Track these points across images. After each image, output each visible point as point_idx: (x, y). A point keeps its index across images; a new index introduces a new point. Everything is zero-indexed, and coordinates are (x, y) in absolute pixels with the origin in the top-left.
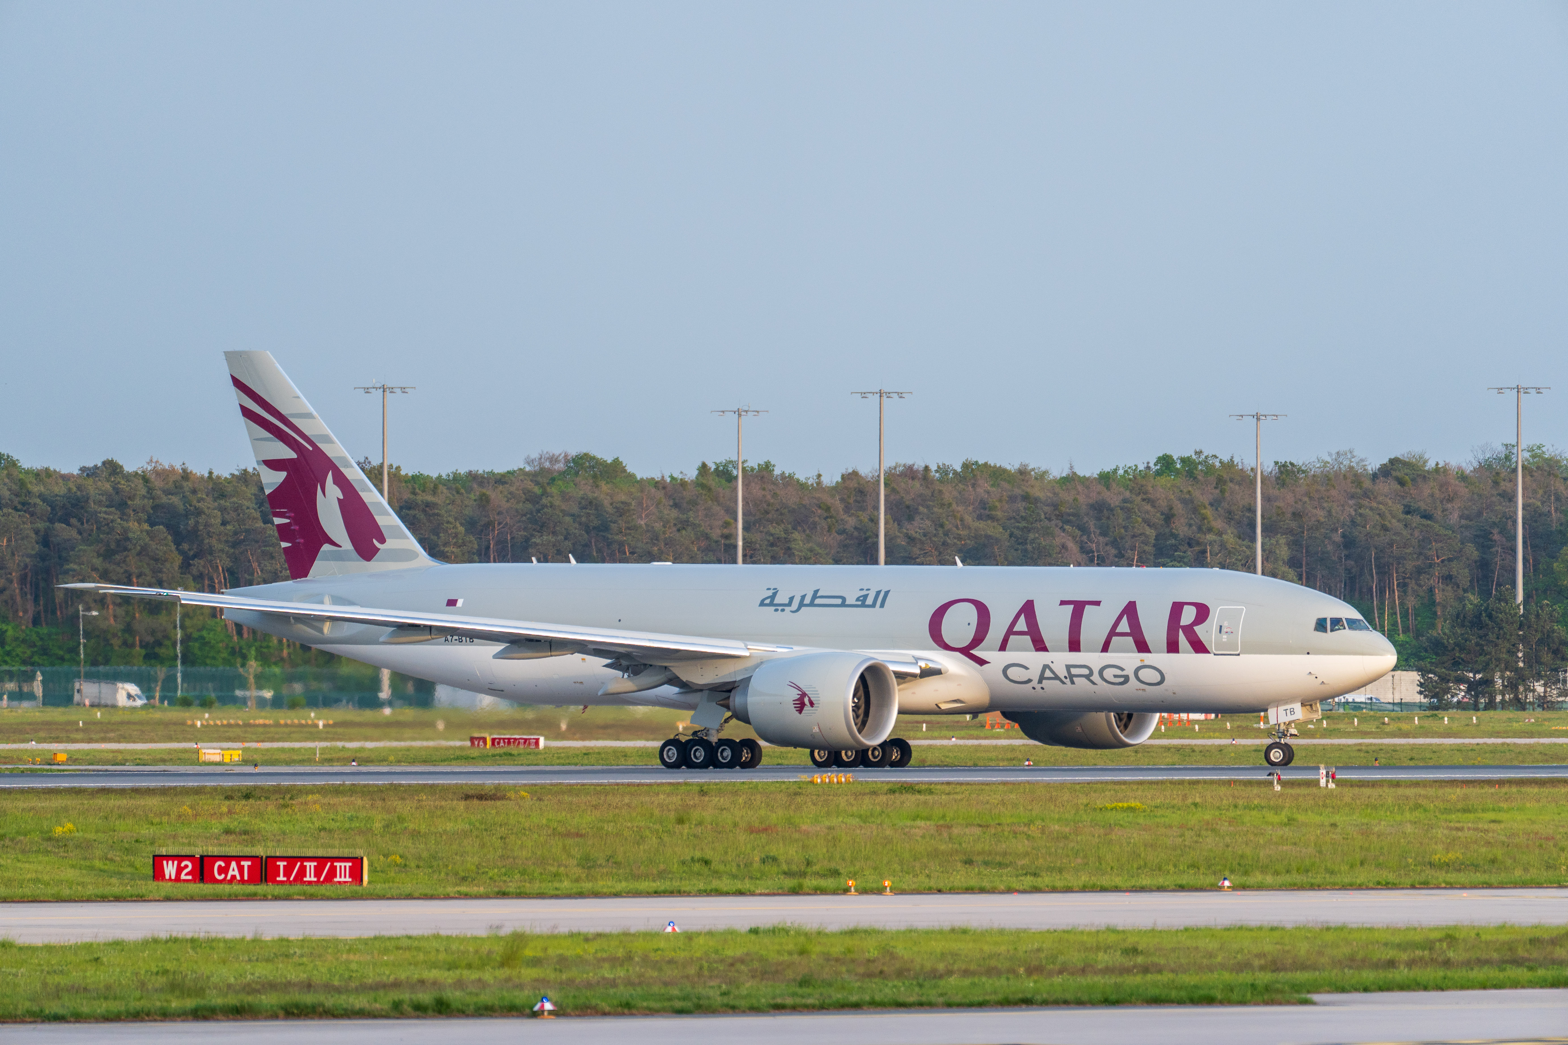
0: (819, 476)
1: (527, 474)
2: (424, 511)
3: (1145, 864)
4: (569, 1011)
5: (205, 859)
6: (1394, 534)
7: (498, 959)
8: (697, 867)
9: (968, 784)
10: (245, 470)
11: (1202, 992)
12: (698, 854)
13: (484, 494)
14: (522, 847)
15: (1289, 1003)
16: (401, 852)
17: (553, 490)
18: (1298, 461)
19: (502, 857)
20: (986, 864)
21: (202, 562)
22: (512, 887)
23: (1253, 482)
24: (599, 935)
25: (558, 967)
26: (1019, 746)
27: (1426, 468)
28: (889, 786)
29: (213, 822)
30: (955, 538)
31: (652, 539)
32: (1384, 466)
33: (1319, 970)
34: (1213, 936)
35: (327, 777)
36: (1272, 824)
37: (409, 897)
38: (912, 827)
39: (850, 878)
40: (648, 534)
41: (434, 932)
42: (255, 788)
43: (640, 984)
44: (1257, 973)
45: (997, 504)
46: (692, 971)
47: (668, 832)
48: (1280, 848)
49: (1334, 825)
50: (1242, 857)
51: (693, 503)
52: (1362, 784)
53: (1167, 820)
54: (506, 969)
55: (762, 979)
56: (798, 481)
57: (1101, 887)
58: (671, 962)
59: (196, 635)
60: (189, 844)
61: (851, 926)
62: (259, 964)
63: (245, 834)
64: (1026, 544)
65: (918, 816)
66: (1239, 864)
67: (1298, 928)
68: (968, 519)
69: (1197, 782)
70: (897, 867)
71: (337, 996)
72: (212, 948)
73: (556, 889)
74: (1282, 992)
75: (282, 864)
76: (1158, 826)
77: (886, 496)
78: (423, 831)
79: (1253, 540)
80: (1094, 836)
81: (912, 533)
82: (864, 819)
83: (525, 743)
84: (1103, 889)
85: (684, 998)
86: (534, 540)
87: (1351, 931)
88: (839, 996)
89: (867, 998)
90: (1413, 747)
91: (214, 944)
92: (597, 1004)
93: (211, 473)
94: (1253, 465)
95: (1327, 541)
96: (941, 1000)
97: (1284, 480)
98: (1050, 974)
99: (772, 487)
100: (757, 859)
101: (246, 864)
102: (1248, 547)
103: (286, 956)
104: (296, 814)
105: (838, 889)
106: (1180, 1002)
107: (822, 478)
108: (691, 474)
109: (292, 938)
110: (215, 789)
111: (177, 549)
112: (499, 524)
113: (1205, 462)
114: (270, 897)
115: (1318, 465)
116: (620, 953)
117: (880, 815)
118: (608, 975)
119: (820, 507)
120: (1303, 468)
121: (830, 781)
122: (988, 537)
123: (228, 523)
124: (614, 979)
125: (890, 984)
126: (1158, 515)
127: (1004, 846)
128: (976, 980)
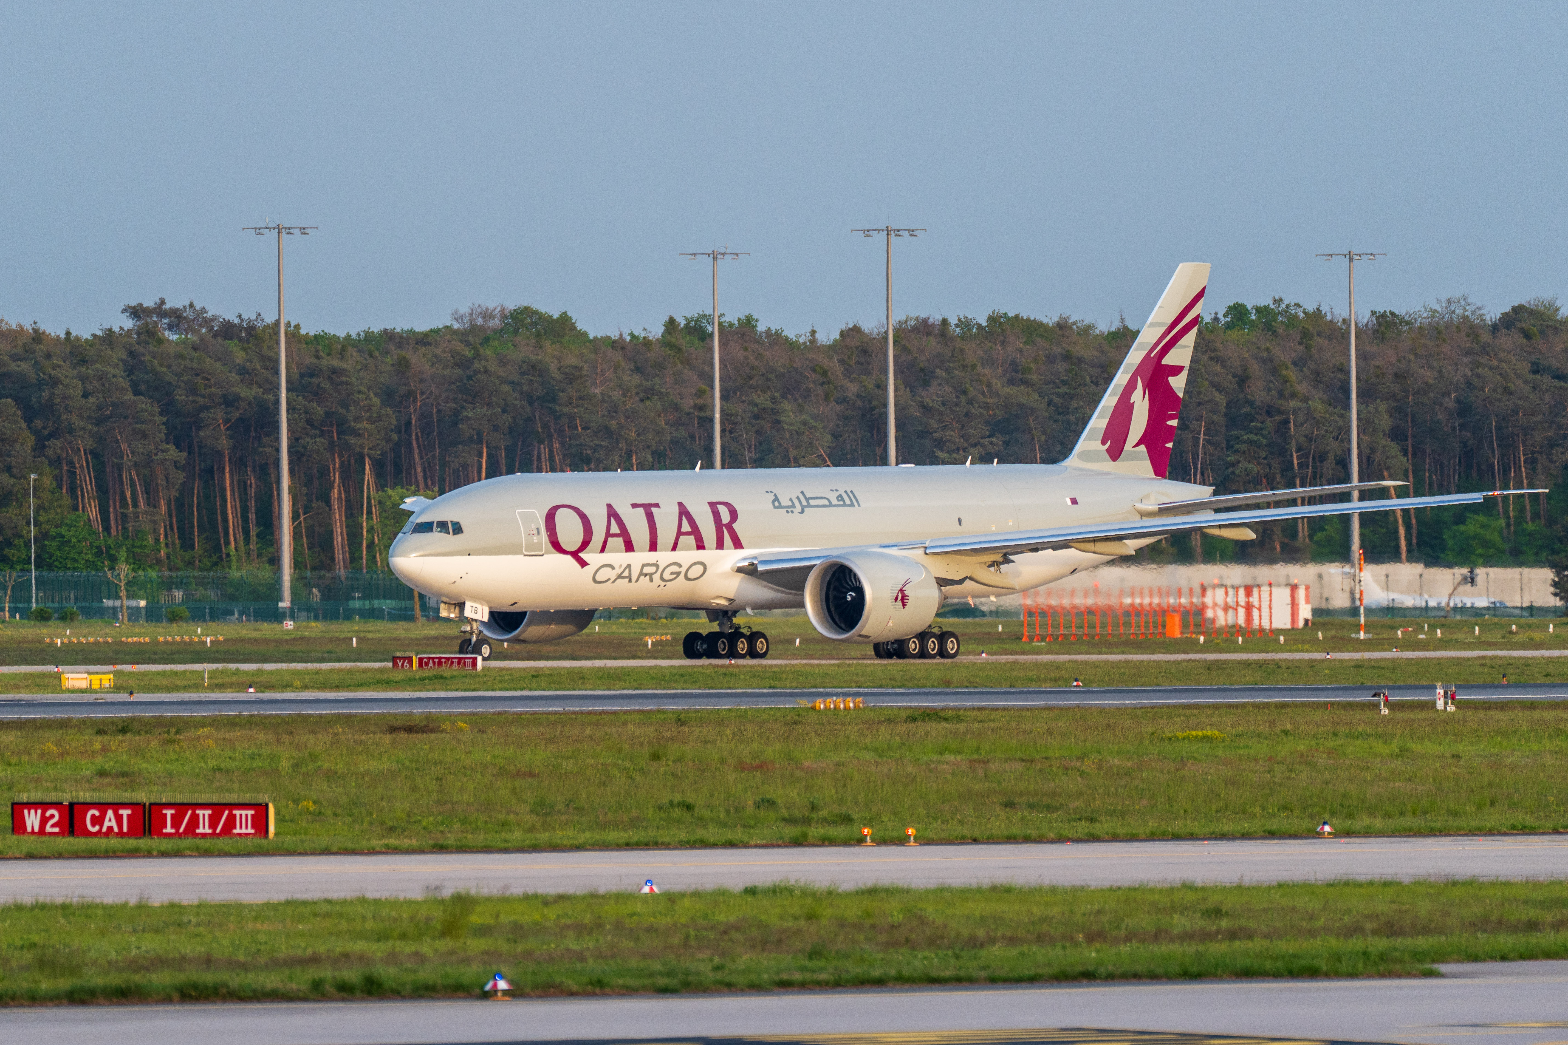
0: (813, 332)
1: (456, 333)
2: (330, 378)
3: (1226, 806)
4: (528, 990)
5: (76, 807)
6: (1520, 399)
7: (439, 927)
8: (677, 813)
9: (1004, 709)
10: (110, 330)
11: (1303, 962)
12: (678, 798)
13: (404, 358)
14: (462, 790)
15: (1409, 975)
16: (315, 797)
17: (488, 352)
18: (1401, 310)
19: (438, 802)
20: (1031, 806)
21: (58, 443)
22: (451, 839)
23: (1346, 336)
24: (562, 898)
25: (511, 936)
26: (1065, 663)
27: (1559, 318)
28: (909, 712)
29: (84, 762)
30: (981, 408)
31: (609, 412)
32: (1506, 315)
33: (1446, 934)
34: (1313, 893)
35: (220, 707)
36: (1380, 755)
37: (326, 852)
38: (939, 762)
39: (865, 826)
40: (606, 405)
41: (359, 894)
42: (133, 719)
43: (613, 956)
44: (1370, 939)
45: (1032, 365)
46: (676, 940)
47: (641, 770)
48: (1391, 785)
49: (1457, 757)
50: (1344, 796)
51: (659, 366)
52: (1488, 706)
53: (1252, 751)
54: (448, 939)
55: (763, 950)
56: (787, 339)
57: (1173, 834)
58: (650, 929)
59: (53, 532)
60: (56, 789)
61: (870, 884)
62: (146, 935)
63: (123, 777)
64: (1068, 413)
65: (946, 749)
66: (1342, 805)
67: (1417, 883)
68: (997, 384)
69: (1285, 705)
70: (923, 812)
71: (242, 974)
72: (88, 916)
73: (506, 841)
74: (1400, 961)
75: (169, 813)
76: (1240, 760)
77: (895, 356)
78: (340, 771)
79: (1347, 407)
80: (1162, 772)
81: (927, 401)
82: (880, 752)
83: (459, 663)
84: (1176, 837)
85: (669, 974)
86: (464, 414)
87: (1483, 885)
88: (858, 970)
89: (893, 972)
90: (1549, 660)
91: (90, 912)
92: (562, 982)
93: (68, 333)
94: (1345, 315)
95: (1437, 408)
96: (983, 974)
97: (1383, 334)
98: (1116, 941)
99: (756, 346)
100: (750, 803)
101: (125, 813)
102: (1341, 416)
103: (179, 925)
104: (185, 752)
105: (850, 839)
106: (1276, 975)
107: (817, 335)
108: (656, 331)
109: (185, 903)
110: (83, 721)
111: (29, 427)
112: (422, 394)
113: (1286, 312)
114: (155, 853)
115: (1425, 315)
116: (588, 919)
117: (900, 748)
118: (573, 946)
119: (814, 371)
120: (1406, 318)
121: (835, 708)
122: (1022, 406)
123: (90, 394)
124: (582, 952)
125: (920, 956)
126: (1230, 377)
127: (1053, 784)
128: (1025, 948)
